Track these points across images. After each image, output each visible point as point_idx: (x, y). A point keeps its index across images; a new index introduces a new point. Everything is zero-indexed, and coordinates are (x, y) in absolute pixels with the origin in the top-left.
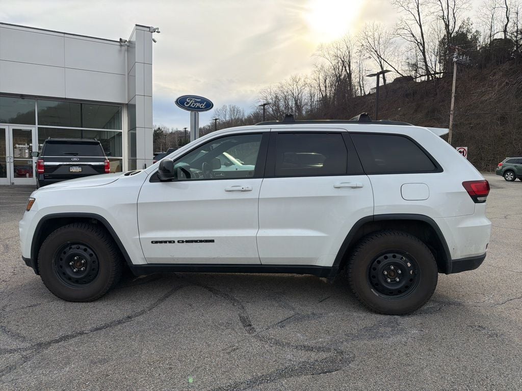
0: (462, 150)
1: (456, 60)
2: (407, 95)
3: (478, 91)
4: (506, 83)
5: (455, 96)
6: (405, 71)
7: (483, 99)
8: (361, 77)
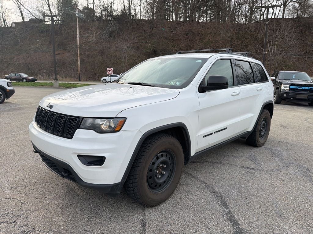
0: (110, 70)
1: (78, 15)
2: (42, 32)
3: (85, 35)
4: (99, 33)
5: (79, 37)
6: (38, 15)
7: (89, 40)
8: (3, 13)
